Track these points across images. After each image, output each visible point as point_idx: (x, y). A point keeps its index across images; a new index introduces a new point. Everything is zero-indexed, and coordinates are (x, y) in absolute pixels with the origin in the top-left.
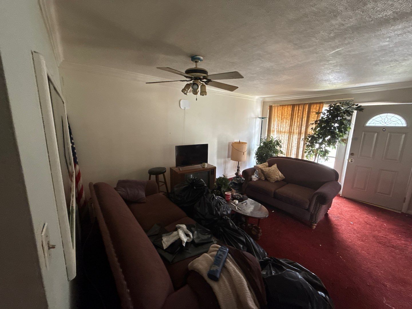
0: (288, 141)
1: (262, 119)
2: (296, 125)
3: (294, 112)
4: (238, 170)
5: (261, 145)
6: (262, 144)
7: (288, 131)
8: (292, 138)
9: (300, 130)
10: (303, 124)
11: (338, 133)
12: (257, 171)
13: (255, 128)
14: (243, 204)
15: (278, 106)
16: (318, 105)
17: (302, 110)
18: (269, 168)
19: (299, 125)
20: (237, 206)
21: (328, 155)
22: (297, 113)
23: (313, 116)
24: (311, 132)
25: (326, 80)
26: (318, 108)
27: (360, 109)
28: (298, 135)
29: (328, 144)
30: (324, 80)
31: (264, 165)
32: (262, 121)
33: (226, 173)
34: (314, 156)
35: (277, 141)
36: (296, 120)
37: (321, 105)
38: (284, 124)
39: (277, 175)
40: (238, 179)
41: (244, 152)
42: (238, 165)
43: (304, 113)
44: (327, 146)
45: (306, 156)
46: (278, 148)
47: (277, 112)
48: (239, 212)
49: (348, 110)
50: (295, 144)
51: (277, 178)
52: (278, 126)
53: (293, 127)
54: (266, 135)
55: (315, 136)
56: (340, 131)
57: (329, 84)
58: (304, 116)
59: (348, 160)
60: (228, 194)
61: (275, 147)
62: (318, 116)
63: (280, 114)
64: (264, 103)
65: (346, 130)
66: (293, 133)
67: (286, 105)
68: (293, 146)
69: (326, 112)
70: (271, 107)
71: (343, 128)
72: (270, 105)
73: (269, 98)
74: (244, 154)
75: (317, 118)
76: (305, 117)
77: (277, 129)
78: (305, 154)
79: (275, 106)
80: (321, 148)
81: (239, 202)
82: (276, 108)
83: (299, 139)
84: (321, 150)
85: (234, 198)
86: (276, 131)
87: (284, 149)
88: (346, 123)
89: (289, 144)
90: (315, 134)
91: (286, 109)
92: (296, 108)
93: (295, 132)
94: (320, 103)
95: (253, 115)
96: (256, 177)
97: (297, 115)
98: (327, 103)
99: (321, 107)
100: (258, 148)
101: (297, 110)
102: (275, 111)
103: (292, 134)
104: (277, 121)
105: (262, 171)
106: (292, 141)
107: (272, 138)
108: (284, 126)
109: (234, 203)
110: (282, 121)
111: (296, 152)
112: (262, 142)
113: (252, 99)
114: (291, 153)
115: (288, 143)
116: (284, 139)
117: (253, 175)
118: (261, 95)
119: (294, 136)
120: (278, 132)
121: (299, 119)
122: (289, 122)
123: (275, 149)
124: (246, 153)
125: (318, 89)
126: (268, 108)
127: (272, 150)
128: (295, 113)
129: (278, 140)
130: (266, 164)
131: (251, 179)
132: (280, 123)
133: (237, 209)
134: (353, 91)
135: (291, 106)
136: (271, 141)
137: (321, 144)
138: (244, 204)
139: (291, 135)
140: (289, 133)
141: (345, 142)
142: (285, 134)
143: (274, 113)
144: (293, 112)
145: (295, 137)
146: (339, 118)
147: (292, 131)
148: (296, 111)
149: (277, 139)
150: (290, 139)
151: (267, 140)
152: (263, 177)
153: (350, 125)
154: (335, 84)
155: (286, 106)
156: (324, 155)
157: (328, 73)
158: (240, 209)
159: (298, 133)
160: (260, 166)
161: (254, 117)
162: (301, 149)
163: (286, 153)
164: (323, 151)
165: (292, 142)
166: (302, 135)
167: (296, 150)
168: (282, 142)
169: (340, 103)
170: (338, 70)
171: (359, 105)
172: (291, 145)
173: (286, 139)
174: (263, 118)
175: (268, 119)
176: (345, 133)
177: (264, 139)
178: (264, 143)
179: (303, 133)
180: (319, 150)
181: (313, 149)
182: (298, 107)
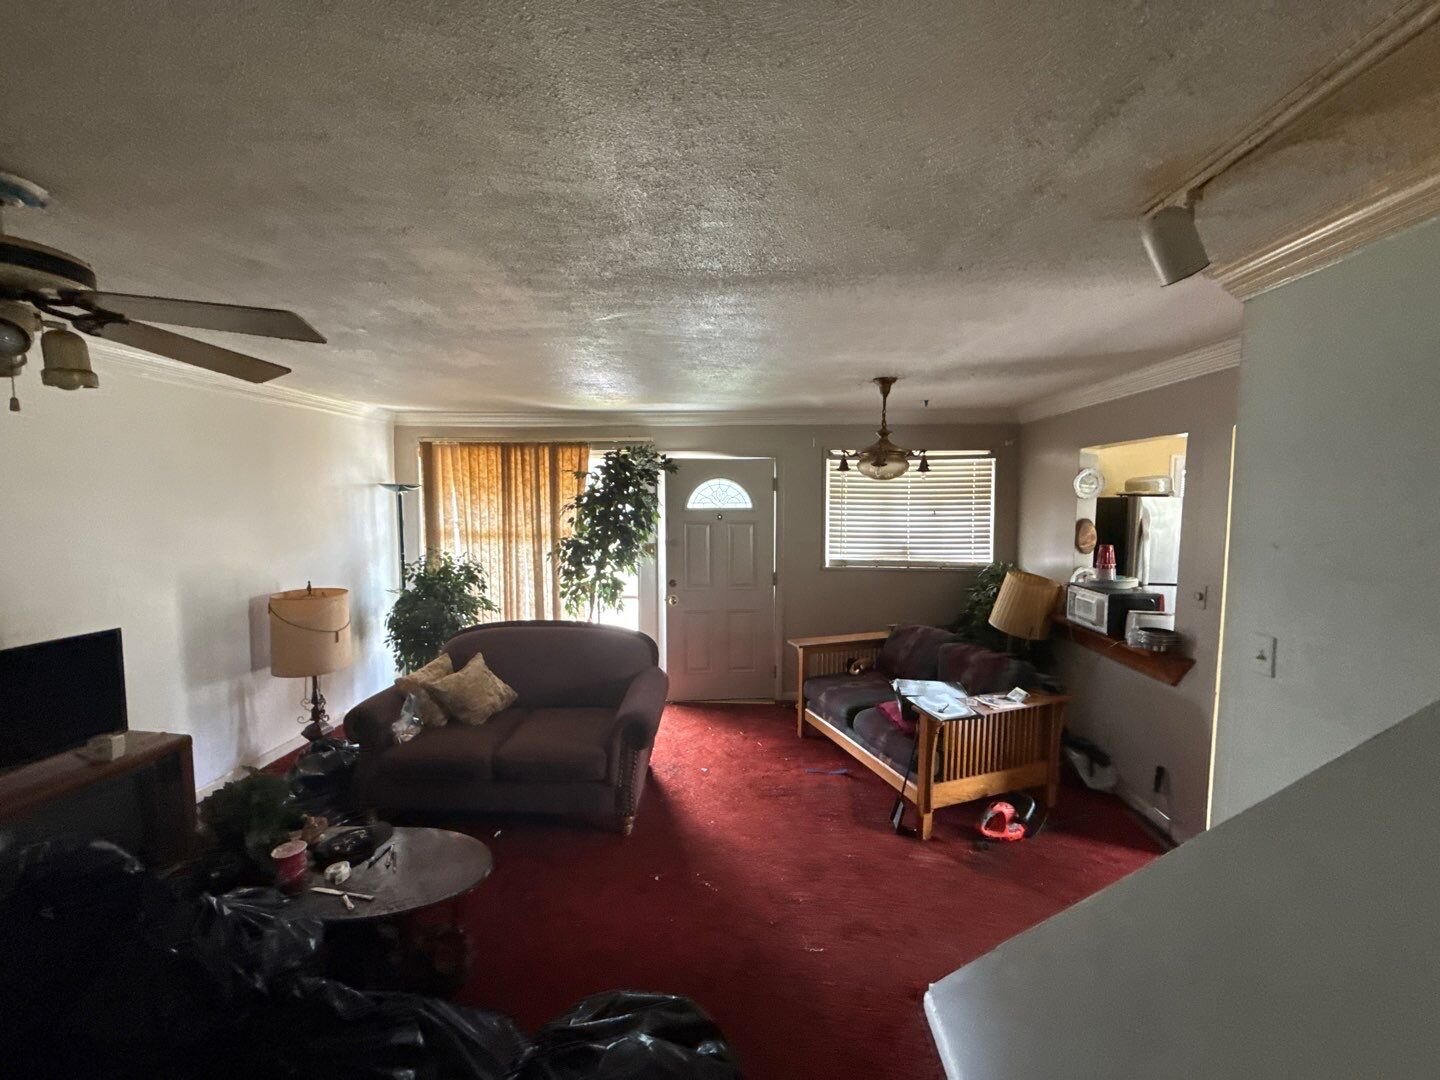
0: (505, 563)
1: (400, 490)
2: (521, 508)
3: (509, 468)
4: (317, 714)
5: (407, 588)
6: (411, 586)
7: (501, 532)
8: (517, 552)
9: (535, 525)
10: (542, 504)
11: (634, 529)
12: (413, 696)
13: (374, 524)
14: (378, 865)
15: (452, 447)
16: (576, 451)
17: (533, 461)
18: (458, 673)
19: (532, 512)
20: (348, 890)
21: (623, 594)
22: (519, 471)
23: (566, 482)
24: (568, 530)
25: (589, 385)
26: (576, 460)
27: (669, 466)
28: (531, 541)
29: (617, 563)
30: (586, 385)
31: (435, 667)
32: (400, 496)
33: (253, 740)
34: (587, 603)
35: (466, 568)
36: (520, 494)
37: (583, 450)
38: (483, 506)
39: (491, 695)
40: (325, 755)
41: (337, 633)
42: (315, 693)
43: (541, 473)
44: (616, 568)
45: (568, 607)
46: (474, 591)
47: (453, 465)
48: (366, 913)
49: (646, 468)
50: (529, 571)
51: (493, 706)
52: (462, 513)
53: (513, 518)
54: (423, 551)
55: (582, 541)
56: (640, 525)
57: (597, 395)
58: (542, 482)
59: (667, 600)
60: (292, 854)
61: (462, 590)
62: (579, 485)
63: (463, 475)
64: (398, 433)
65: (651, 521)
66: (517, 536)
67: (479, 444)
68: (521, 578)
69: (599, 472)
70: (428, 451)
71: (644, 516)
72: (425, 440)
73: (417, 415)
74: (337, 640)
75: (578, 490)
76: (545, 485)
77: (459, 525)
78: (563, 602)
79: (442, 447)
80: (604, 576)
81: (352, 866)
82: (449, 451)
83: (538, 553)
84: (604, 581)
85: (322, 858)
86: (456, 531)
87: (494, 593)
88: (648, 503)
89: (510, 573)
90: (580, 535)
91: (483, 458)
92: (515, 456)
93: (524, 535)
94: (580, 445)
95: (356, 475)
96: (413, 722)
97: (520, 479)
98: (598, 446)
99: (583, 456)
100: (398, 603)
101: (519, 461)
102: (445, 463)
103: (514, 541)
104: (457, 499)
105: (433, 693)
106: (517, 562)
107: (446, 557)
108: (485, 514)
109: (332, 882)
110: (474, 497)
111: (533, 599)
112: (410, 579)
113: (344, 412)
114: (518, 602)
115: (505, 570)
116: (488, 557)
117: (397, 717)
118: (382, 403)
119: (520, 546)
120: (467, 535)
121: (528, 491)
122: (497, 501)
123: (466, 595)
124: (347, 634)
125: (569, 404)
126: (419, 450)
127: (455, 603)
128: (513, 472)
129: (471, 565)
130: (441, 662)
131: (391, 738)
132: (468, 504)
133: (350, 905)
134: (650, 420)
135: (499, 450)
136: (446, 570)
137: (600, 565)
138: (381, 865)
139: (510, 542)
140: (504, 538)
141: (653, 554)
142: (492, 542)
143: (443, 470)
144: (506, 468)
145: (526, 548)
146: (631, 489)
147: (514, 529)
148: (516, 468)
149: (467, 562)
150: (510, 555)
151: (429, 567)
152: (440, 716)
153: (656, 507)
154: (610, 398)
155: (483, 448)
156: (614, 596)
157: (595, 369)
158: (365, 900)
159: (531, 535)
160: (420, 675)
161: (365, 482)
162: (548, 587)
163: (503, 606)
164: (607, 585)
165: (517, 566)
166: (543, 541)
167: (533, 590)
168: (486, 566)
169: (628, 449)
170: (618, 366)
171: (668, 457)
172: (514, 575)
173: (497, 558)
174: (401, 488)
175: (421, 490)
176: (650, 530)
177: (417, 565)
178: (420, 580)
179: (546, 535)
180: (598, 582)
181: (583, 581)
182: (519, 454)
